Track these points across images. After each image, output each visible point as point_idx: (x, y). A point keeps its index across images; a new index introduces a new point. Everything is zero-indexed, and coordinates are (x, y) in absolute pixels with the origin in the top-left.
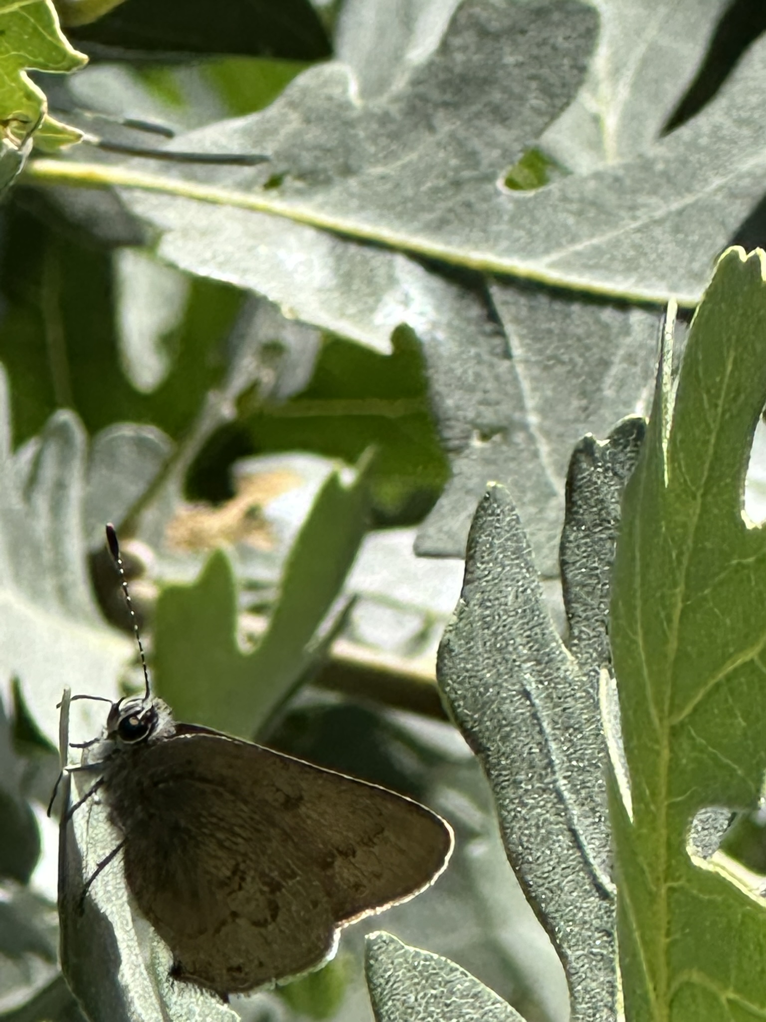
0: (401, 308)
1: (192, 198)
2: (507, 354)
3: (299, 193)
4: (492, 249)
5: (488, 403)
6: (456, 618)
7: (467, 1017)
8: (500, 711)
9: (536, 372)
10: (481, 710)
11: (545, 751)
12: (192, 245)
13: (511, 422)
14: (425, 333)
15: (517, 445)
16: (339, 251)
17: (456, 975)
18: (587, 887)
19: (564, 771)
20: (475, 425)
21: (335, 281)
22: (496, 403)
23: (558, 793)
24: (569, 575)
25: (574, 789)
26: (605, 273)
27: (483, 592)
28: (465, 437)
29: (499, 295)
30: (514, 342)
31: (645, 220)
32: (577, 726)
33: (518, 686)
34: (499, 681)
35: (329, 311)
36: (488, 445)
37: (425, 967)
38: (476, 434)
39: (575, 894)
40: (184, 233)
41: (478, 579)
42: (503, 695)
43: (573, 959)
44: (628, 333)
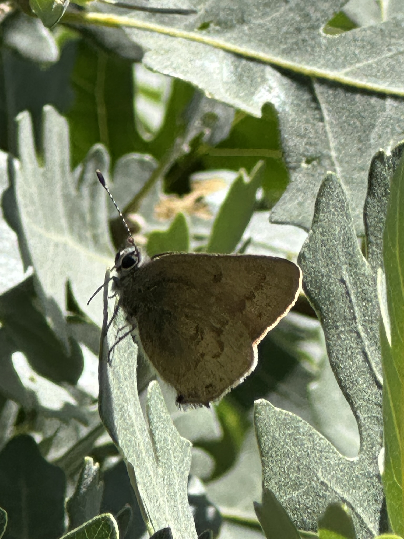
0: (268, 94)
1: (162, 33)
2: (322, 119)
3: (218, 32)
4: (315, 64)
5: (311, 144)
6: (308, 241)
7: (306, 446)
8: (329, 289)
9: (335, 130)
10: (320, 288)
11: (352, 311)
12: (160, 57)
13: (322, 155)
14: (280, 106)
15: (325, 167)
16: (237, 63)
17: (301, 424)
18: (371, 382)
19: (361, 322)
20: (304, 156)
21: (234, 78)
22: (316, 144)
23: (358, 333)
24: (368, 221)
25: (366, 332)
26: (374, 79)
27: (323, 228)
28: (299, 161)
29: (318, 89)
30: (325, 113)
31: (395, 51)
32: (369, 299)
33: (339, 278)
34: (330, 274)
35: (230, 94)
36: (310, 166)
37: (284, 419)
38: (304, 159)
39: (365, 385)
40: (157, 52)
41: (320, 221)
42: (331, 281)
43: (362, 419)
44: (384, 110)
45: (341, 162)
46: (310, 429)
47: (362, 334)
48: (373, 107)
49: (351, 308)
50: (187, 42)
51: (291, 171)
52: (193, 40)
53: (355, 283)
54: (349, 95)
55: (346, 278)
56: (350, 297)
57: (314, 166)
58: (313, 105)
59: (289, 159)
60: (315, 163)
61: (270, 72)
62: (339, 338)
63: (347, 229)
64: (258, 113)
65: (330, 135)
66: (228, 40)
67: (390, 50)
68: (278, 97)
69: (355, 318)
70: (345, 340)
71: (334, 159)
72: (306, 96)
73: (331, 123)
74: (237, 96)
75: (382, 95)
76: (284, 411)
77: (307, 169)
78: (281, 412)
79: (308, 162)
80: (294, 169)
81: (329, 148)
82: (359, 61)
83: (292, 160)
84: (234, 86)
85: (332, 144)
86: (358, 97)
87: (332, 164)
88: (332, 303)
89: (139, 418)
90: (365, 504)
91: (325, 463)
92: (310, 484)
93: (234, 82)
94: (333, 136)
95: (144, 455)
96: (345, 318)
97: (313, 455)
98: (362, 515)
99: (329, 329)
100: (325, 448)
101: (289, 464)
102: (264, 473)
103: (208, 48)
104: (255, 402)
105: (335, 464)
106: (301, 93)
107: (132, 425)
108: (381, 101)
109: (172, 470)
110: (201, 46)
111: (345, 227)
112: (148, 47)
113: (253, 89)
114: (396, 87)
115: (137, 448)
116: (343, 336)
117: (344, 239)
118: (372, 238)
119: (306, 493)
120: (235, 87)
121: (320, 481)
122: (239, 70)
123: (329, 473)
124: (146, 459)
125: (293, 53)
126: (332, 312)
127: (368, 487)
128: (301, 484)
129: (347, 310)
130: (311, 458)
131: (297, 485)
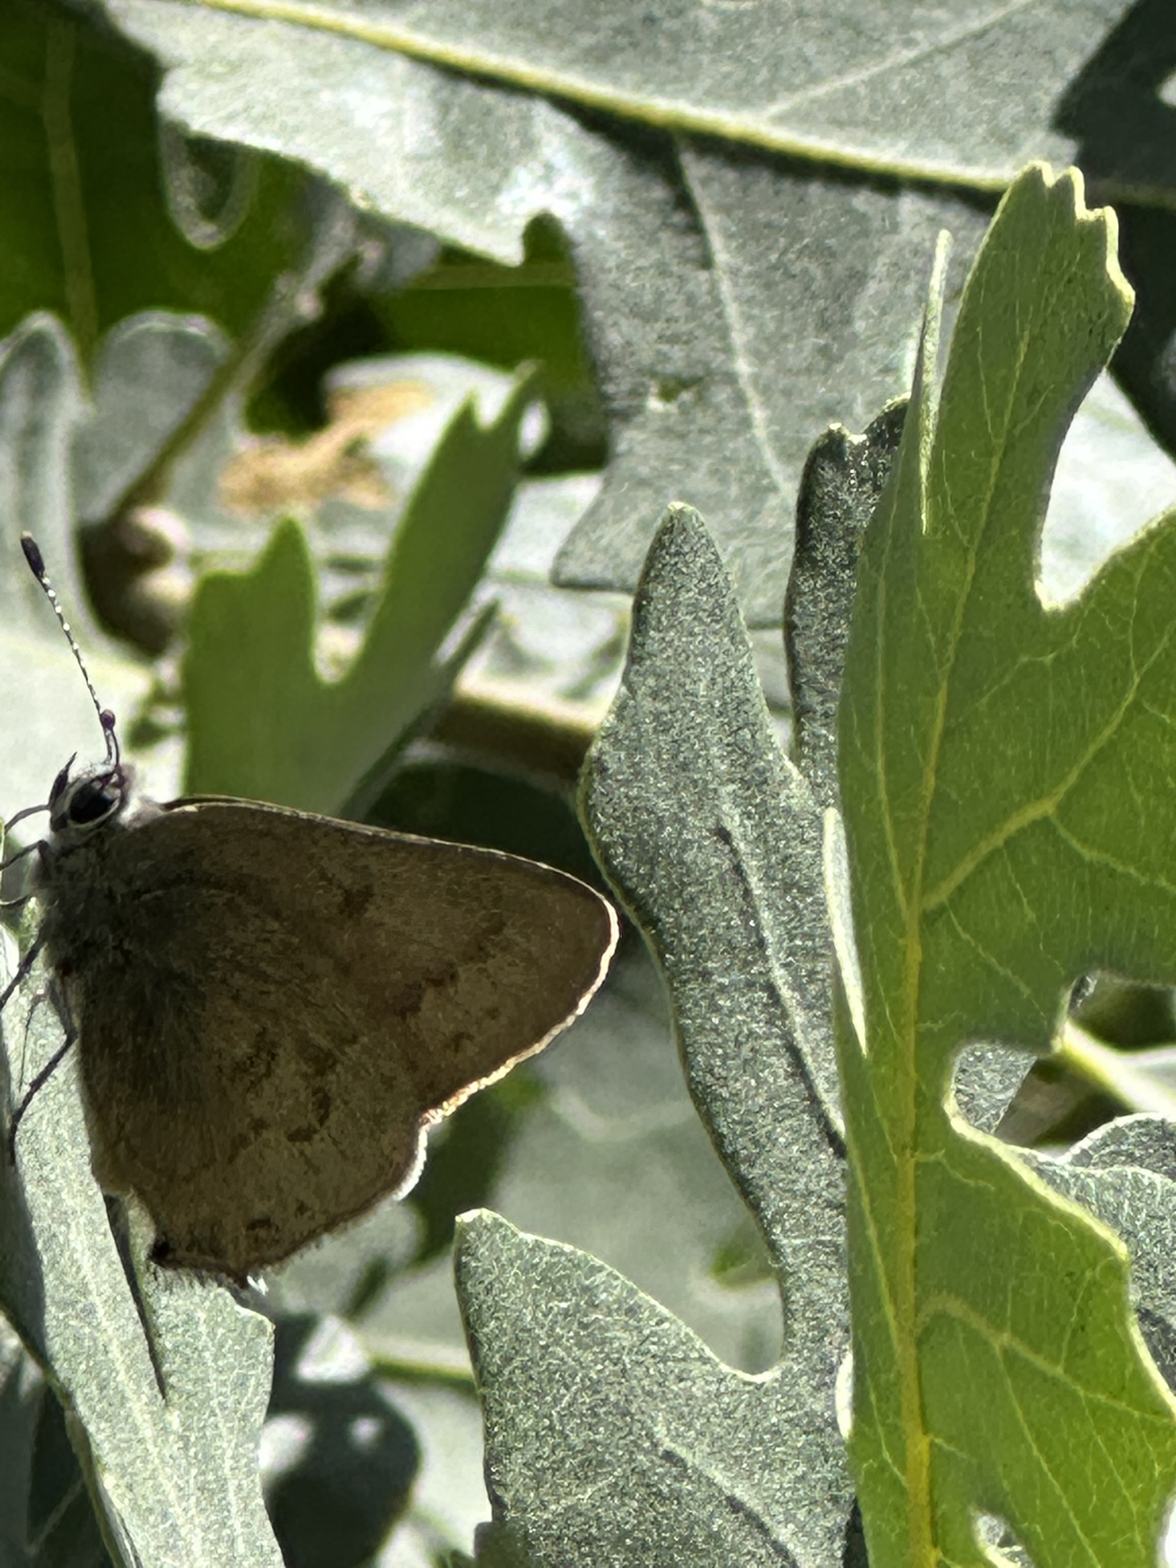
0: (541, 188)
2: (706, 262)
4: (684, 93)
5: (673, 340)
6: (612, 717)
7: (616, 1345)
8: (682, 863)
9: (749, 291)
10: (652, 863)
11: (752, 923)
12: (213, 89)
13: (710, 373)
14: (578, 224)
15: (717, 408)
16: (445, 94)
17: (600, 1278)
18: (815, 1137)
19: (781, 955)
20: (653, 374)
21: (438, 143)
22: (688, 340)
23: (771, 989)
24: (799, 646)
25: (798, 987)
26: (861, 133)
27: (658, 676)
28: (638, 393)
29: (695, 169)
30: (717, 242)
31: (925, 47)
32: (805, 884)
33: (711, 823)
34: (682, 815)
35: (426, 194)
36: (672, 408)
37: (551, 1266)
38: (654, 389)
39: (795, 1148)
40: (203, 71)
41: (650, 655)
42: (687, 836)
43: (789, 1250)
44: (895, 228)
45: (765, 391)
46: (632, 1292)
47: (785, 993)
48: (864, 217)
49: (749, 912)
50: (295, 34)
51: (615, 422)
52: (313, 26)
53: (762, 838)
54: (787, 185)
55: (733, 823)
56: (744, 880)
57: (684, 410)
58: (679, 218)
59: (610, 388)
60: (686, 396)
61: (546, 121)
62: (716, 1009)
63: (733, 673)
64: (508, 250)
65: (732, 311)
66: (418, 25)
67: (909, 43)
68: (573, 196)
69: (761, 944)
70: (731, 1013)
71: (744, 382)
72: (659, 192)
73: (734, 272)
74: (449, 201)
75: (888, 183)
76: (549, 1242)
77: (666, 416)
78: (538, 1246)
79: (667, 395)
80: (626, 416)
81: (728, 350)
82: (815, 79)
83: (617, 387)
84: (440, 164)
85: (739, 337)
86: (815, 190)
87: (740, 400)
88: (689, 904)
89: (103, 1266)
90: (801, 1515)
91: (676, 1396)
92: (631, 1460)
93: (438, 154)
94: (742, 314)
95: (122, 1377)
96: (731, 947)
97: (640, 1371)
98: (790, 1546)
99: (684, 983)
100: (675, 1349)
101: (564, 1403)
102: (489, 1434)
103: (359, 51)
104: (458, 1219)
105: (710, 1397)
106: (638, 181)
107: (84, 1291)
108: (882, 202)
109: (213, 1414)
110: (337, 48)
111: (729, 668)
112: (177, 53)
113: (494, 176)
114: (927, 156)
115: (100, 1357)
116: (723, 1002)
117: (724, 704)
118: (812, 699)
119: (620, 1491)
120: (442, 172)
121: (661, 1449)
122: (455, 115)
123: (690, 1426)
124: (129, 1389)
125: (619, 59)
126: (691, 931)
127: (810, 1460)
128: (602, 1463)
129: (736, 921)
130: (634, 1382)
131: (590, 1467)
